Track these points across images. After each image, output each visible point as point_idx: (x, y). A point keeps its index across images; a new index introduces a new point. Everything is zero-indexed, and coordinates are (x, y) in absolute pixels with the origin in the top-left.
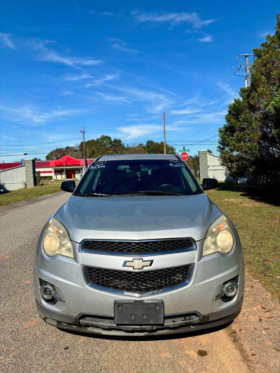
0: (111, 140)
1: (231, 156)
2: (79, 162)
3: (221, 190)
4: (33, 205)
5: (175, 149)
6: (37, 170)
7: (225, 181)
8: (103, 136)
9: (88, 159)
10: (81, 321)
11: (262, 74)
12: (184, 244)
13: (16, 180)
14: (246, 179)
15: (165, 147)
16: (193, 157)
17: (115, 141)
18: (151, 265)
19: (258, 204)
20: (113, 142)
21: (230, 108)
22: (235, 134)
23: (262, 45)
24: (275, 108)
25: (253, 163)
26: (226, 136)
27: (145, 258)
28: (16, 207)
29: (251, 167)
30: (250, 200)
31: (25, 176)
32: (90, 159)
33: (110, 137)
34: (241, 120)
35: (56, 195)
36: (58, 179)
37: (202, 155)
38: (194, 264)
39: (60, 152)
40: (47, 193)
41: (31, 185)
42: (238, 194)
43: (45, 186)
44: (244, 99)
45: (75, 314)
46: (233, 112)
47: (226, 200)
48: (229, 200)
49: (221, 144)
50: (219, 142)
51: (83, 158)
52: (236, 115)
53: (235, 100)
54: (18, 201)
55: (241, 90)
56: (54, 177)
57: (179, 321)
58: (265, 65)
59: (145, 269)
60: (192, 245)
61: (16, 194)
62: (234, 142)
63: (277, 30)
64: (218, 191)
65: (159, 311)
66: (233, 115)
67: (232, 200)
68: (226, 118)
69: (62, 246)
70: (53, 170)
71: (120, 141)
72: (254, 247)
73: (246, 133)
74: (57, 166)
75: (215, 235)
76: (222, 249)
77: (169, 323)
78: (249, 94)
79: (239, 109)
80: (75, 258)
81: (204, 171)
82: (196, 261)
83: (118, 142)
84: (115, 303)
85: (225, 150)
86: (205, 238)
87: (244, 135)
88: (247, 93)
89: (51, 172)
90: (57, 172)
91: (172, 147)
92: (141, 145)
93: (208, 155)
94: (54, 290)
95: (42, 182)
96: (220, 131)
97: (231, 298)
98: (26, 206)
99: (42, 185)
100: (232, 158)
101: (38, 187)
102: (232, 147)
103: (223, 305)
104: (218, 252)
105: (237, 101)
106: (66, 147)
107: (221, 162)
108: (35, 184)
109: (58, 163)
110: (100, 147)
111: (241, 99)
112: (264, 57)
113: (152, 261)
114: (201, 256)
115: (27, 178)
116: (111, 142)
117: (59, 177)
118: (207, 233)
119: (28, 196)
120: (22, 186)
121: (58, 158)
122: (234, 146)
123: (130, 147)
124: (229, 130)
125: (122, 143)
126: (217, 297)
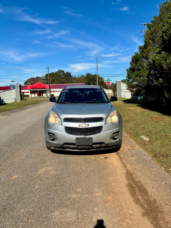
0: (64, 73)
1: (132, 84)
2: (45, 86)
3: (127, 103)
4: (23, 111)
5: (103, 79)
6: (22, 91)
7: (131, 98)
8: (59, 70)
9: (51, 85)
10: (64, 146)
11: (150, 39)
12: (100, 119)
13: (10, 97)
14: (142, 97)
15: (97, 78)
16: (115, 84)
17: (67, 73)
18: (88, 126)
19: (143, 110)
20: (66, 74)
21: (132, 58)
22: (135, 73)
23: (152, 21)
24: (153, 60)
25: (144, 89)
26: (130, 73)
27: (86, 124)
28: (15, 112)
29: (142, 91)
30: (141, 108)
31: (15, 95)
32: (52, 85)
33: (64, 71)
34: (138, 64)
35: (35, 106)
36: (32, 96)
37: (118, 84)
38: (103, 126)
39: (33, 80)
40: (30, 105)
41: (19, 100)
42: (135, 105)
43: (27, 101)
44: (141, 53)
45: (62, 143)
46: (134, 60)
47: (128, 108)
48: (130, 108)
49: (128, 78)
50: (127, 77)
51: (48, 84)
52: (135, 62)
53: (135, 53)
54: (14, 109)
55: (139, 47)
56: (30, 95)
57: (98, 145)
58: (152, 34)
59: (86, 127)
60: (102, 120)
61: (13, 105)
62: (134, 77)
63: (160, 13)
64: (125, 104)
65: (91, 141)
66: (134, 62)
67: (131, 108)
68: (131, 63)
69: (56, 121)
70: (29, 91)
71: (70, 74)
72: (134, 128)
73: (140, 72)
74: (32, 89)
75: (112, 117)
76: (114, 122)
77: (94, 146)
78: (143, 50)
79: (137, 59)
80: (62, 124)
81: (119, 92)
82: (104, 125)
83: (68, 74)
84: (76, 138)
85: (129, 82)
86: (107, 118)
87: (139, 73)
88: (142, 49)
89: (28, 92)
90: (32, 92)
91: (102, 78)
92: (83, 76)
93: (121, 83)
94: (54, 136)
95: (25, 98)
96: (127, 70)
97: (116, 139)
98: (20, 111)
99: (25, 100)
100: (132, 86)
101: (23, 101)
102: (133, 79)
103: (113, 141)
104: (112, 122)
105: (137, 54)
106: (37, 77)
107: (127, 88)
108: (21, 99)
109: (32, 87)
110: (58, 77)
111: (139, 52)
112: (152, 29)
113: (89, 125)
114: (105, 124)
115: (16, 96)
116: (64, 74)
117: (33, 95)
118: (108, 116)
119: (19, 106)
120: (14, 101)
121: (32, 84)
122: (134, 79)
123: (76, 77)
124: (132, 70)
125: (71, 75)
126: (111, 138)
